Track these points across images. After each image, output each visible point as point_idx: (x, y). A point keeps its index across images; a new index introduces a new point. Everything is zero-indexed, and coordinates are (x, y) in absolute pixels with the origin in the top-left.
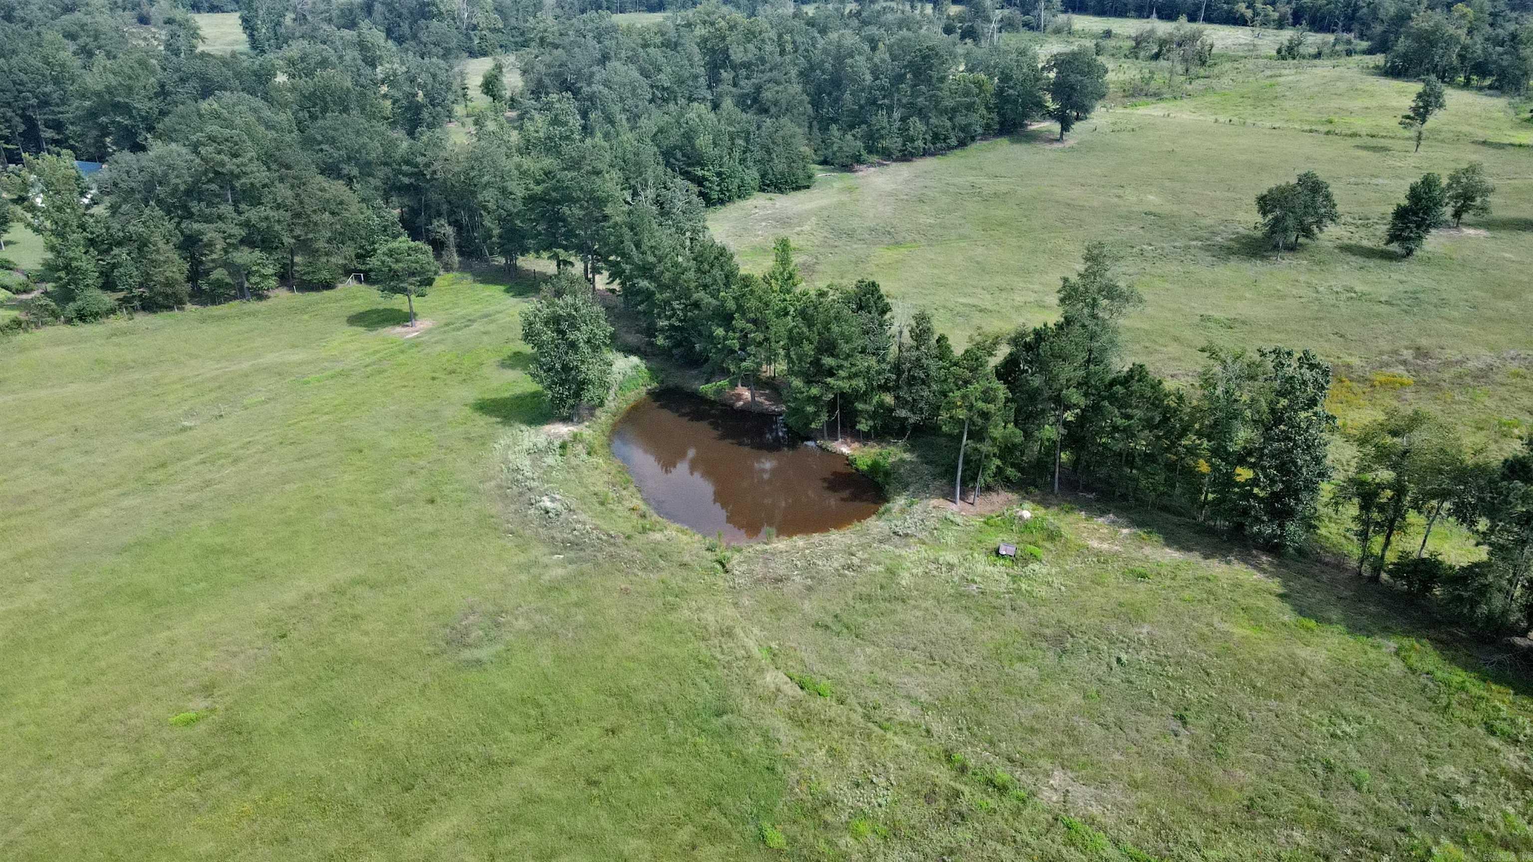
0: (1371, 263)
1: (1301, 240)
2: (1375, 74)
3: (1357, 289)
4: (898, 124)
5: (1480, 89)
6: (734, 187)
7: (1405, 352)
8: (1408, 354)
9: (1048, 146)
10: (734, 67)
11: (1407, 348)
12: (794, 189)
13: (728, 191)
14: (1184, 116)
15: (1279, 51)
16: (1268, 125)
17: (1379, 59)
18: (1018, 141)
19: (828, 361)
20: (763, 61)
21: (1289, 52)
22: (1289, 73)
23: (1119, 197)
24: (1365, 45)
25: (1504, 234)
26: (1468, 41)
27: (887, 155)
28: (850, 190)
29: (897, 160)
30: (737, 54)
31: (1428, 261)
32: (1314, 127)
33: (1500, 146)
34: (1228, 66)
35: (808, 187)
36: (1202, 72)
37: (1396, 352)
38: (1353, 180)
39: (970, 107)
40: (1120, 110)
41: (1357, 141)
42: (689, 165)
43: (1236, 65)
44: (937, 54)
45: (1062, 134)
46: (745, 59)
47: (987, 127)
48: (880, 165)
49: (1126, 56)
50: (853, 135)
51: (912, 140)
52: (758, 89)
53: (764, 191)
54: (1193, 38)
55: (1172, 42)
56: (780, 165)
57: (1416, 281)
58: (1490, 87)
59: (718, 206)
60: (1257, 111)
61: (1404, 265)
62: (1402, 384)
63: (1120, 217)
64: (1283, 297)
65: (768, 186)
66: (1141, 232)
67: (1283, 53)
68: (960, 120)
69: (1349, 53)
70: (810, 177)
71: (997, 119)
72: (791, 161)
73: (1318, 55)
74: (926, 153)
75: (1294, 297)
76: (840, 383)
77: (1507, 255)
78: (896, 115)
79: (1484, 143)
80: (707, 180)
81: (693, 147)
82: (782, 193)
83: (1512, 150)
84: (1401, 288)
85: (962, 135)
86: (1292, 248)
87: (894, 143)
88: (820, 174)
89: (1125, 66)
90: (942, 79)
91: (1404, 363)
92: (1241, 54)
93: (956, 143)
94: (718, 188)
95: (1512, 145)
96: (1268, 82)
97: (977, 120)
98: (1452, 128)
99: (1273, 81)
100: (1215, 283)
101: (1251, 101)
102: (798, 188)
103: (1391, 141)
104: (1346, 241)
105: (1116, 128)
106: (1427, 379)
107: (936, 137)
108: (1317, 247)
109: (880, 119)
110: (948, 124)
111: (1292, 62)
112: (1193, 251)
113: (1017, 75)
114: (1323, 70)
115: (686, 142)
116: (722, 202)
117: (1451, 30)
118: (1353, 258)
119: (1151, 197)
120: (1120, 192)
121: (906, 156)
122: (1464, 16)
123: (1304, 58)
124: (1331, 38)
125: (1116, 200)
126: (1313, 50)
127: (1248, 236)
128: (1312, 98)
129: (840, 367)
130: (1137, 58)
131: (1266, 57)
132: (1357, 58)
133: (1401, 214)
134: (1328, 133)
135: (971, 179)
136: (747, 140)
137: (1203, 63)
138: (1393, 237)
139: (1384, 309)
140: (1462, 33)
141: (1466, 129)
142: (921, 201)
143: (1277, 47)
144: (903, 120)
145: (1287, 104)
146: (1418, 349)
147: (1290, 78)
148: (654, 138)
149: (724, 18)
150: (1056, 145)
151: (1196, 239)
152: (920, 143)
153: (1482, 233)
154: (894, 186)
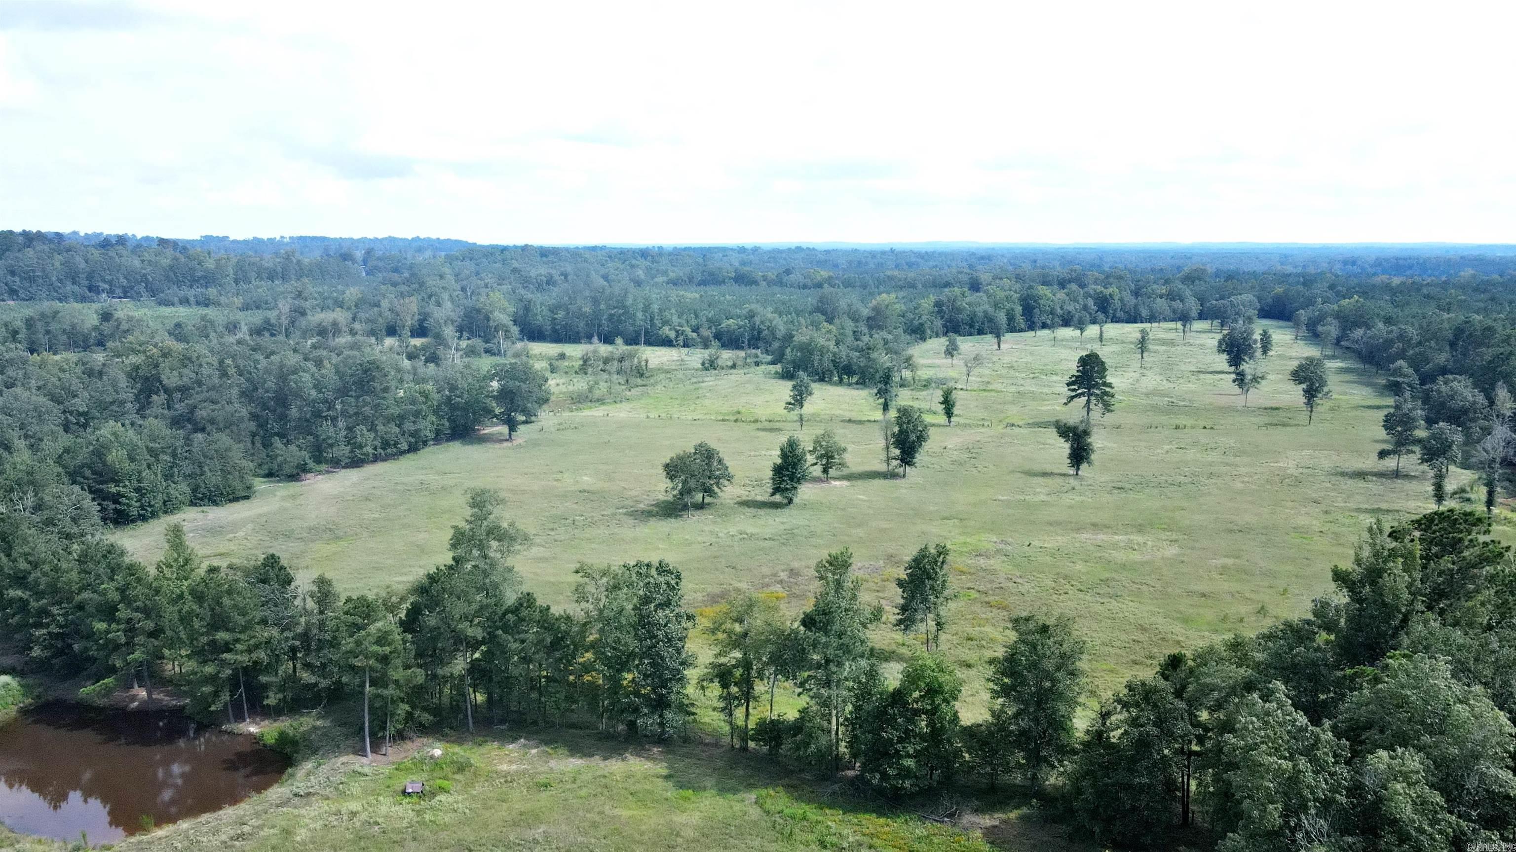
0: (761, 512)
1: (708, 500)
2: (775, 378)
3: (748, 532)
4: (343, 433)
5: (850, 385)
6: (158, 503)
7: (782, 574)
8: (783, 575)
9: (497, 446)
10: (166, 391)
11: (783, 571)
12: (231, 501)
13: (150, 506)
14: (622, 415)
15: (703, 364)
16: (690, 418)
17: (778, 368)
18: (472, 443)
19: (222, 636)
20: (200, 383)
21: (711, 365)
22: (710, 380)
23: (557, 480)
24: (769, 358)
25: (860, 483)
26: (836, 350)
27: (336, 464)
28: (293, 497)
29: (347, 467)
30: (171, 379)
31: (804, 506)
32: (727, 418)
33: (860, 422)
34: (662, 376)
35: (247, 498)
36: (639, 381)
37: (775, 575)
38: (752, 453)
39: (417, 414)
40: (566, 414)
41: (759, 425)
42: (102, 483)
43: (669, 376)
44: (378, 367)
45: (510, 435)
46: (180, 383)
47: (438, 433)
48: (328, 472)
49: (576, 373)
50: (298, 446)
51: (361, 447)
52: (193, 409)
53: (196, 505)
54: (631, 356)
55: (613, 359)
56: (213, 479)
57: (794, 521)
58: (857, 383)
59: (139, 523)
60: (683, 409)
61: (786, 511)
62: (777, 598)
63: (556, 496)
64: (690, 544)
65: (201, 499)
66: (575, 506)
67: (707, 365)
68: (409, 426)
69: (757, 364)
70: (249, 488)
71: (447, 424)
72: (225, 473)
73: (734, 366)
74: (376, 459)
75: (699, 543)
76: (239, 657)
77: (861, 497)
78: (341, 424)
79: (850, 421)
80: (123, 496)
81: (104, 464)
82: (217, 505)
83: (869, 424)
84: (782, 527)
85: (413, 440)
86: (701, 506)
87: (342, 451)
88: (260, 485)
89: (575, 380)
90: (386, 390)
91: (781, 582)
92: (674, 367)
93: (406, 448)
94: (138, 504)
95: (869, 421)
96: (692, 387)
97: (427, 426)
98: (828, 412)
99: (697, 386)
100: (635, 540)
101: (678, 402)
102: (236, 499)
103: (783, 424)
104: (745, 498)
105: (561, 427)
106: (797, 592)
107: (386, 444)
108: (722, 504)
109: (326, 430)
110: (397, 430)
111: (714, 372)
112: (618, 517)
113: (462, 384)
114: (736, 376)
115: (95, 458)
116: (143, 518)
117: (822, 341)
118: (749, 510)
119: (585, 478)
120: (559, 476)
121: (356, 463)
122: (830, 332)
123: (723, 369)
124: (742, 354)
125: (555, 483)
126: (730, 363)
127: (663, 502)
128: (726, 396)
129: (237, 641)
130: (586, 374)
131: (694, 369)
132: (763, 367)
133: (778, 470)
134: (736, 421)
135: (421, 477)
136: (174, 455)
137: (642, 375)
138: (776, 490)
139: (767, 544)
140: (832, 345)
141: (838, 412)
142: (367, 499)
143: (701, 361)
144: (350, 429)
145: (707, 402)
146: (792, 570)
147: (711, 383)
148: (59, 460)
149: (155, 346)
150: (506, 444)
151: (622, 508)
152: (369, 449)
153: (845, 483)
154: (342, 490)
